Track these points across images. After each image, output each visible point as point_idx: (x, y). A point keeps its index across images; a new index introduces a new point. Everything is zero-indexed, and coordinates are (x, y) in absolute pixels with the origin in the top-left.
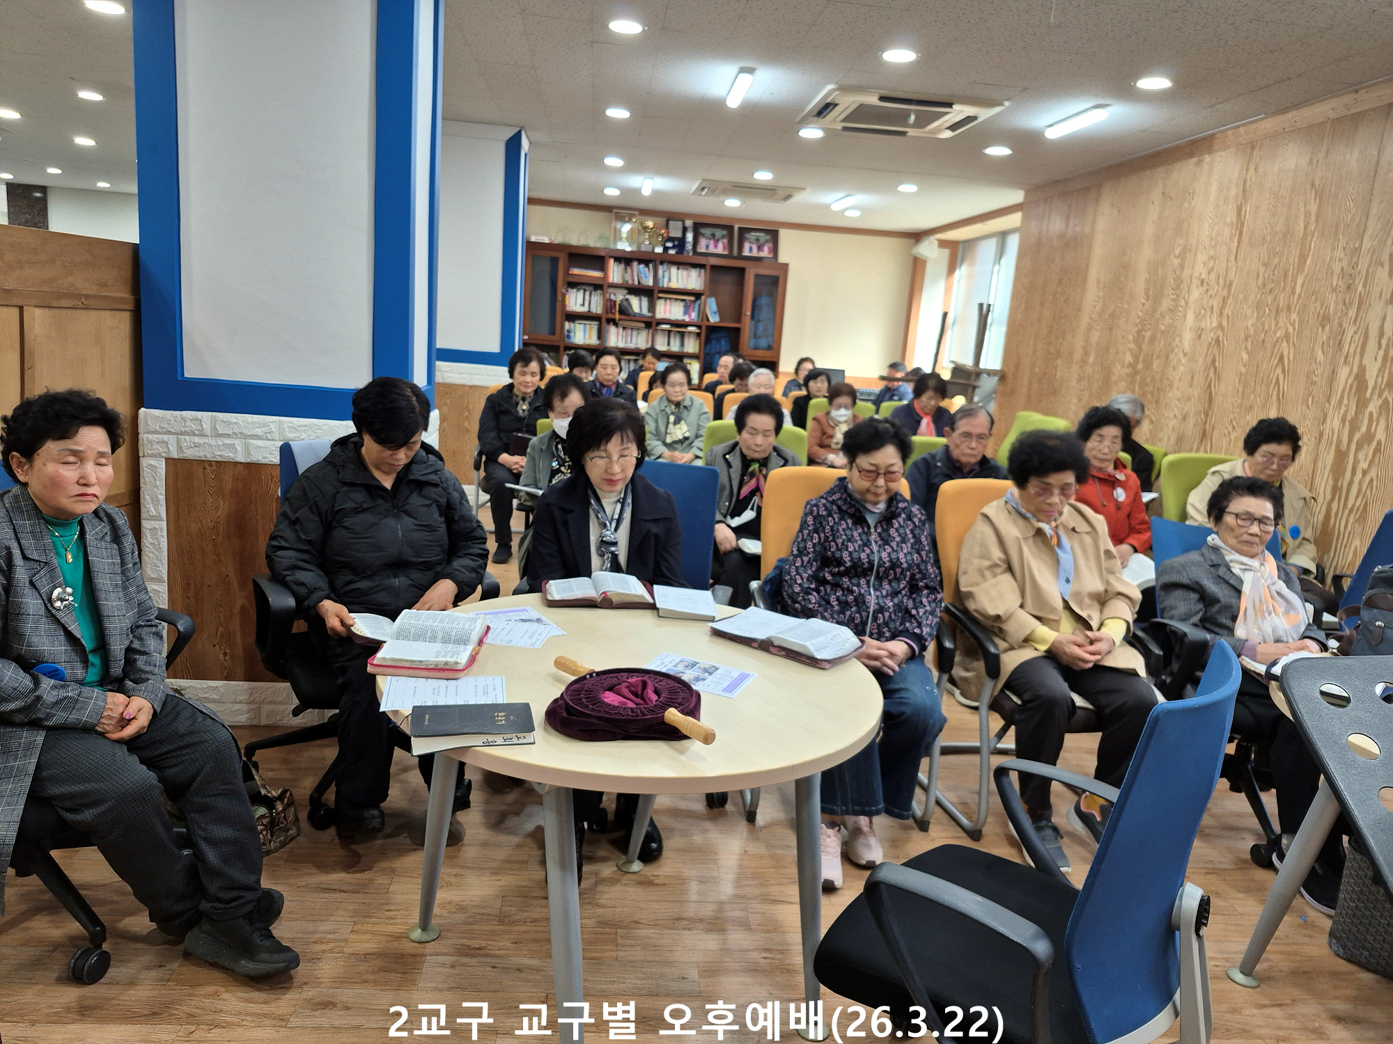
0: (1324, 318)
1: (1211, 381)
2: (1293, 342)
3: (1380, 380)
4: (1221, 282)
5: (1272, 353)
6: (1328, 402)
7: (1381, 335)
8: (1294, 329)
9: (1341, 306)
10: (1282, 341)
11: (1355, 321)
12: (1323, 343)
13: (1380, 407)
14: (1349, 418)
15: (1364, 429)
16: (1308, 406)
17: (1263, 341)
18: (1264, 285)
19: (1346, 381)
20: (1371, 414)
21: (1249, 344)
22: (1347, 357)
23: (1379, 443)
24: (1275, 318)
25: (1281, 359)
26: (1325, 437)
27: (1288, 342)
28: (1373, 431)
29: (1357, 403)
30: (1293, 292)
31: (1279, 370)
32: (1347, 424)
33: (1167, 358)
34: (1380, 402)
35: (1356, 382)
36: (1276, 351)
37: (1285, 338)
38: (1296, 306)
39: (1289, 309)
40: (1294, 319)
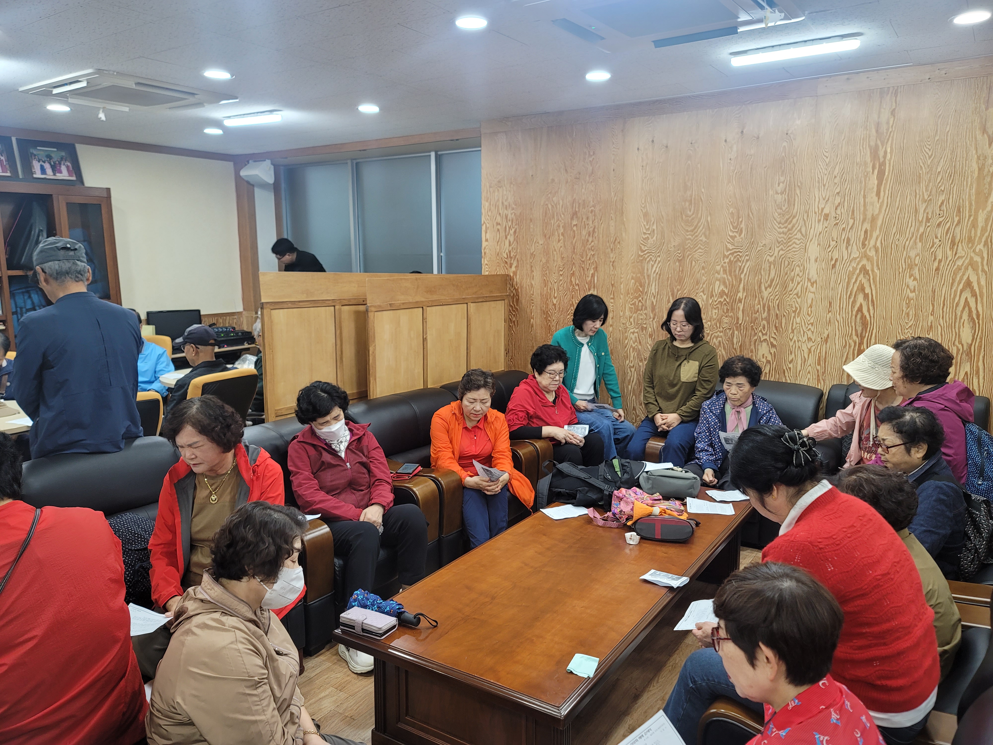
1: (861, 305)
2: (983, 270)
4: (859, 216)
5: (954, 280)
8: (983, 258)
10: (967, 269)
17: (937, 269)
18: (928, 220)
21: (916, 271)
24: (951, 248)
25: (969, 284)
27: (975, 270)
30: (974, 225)
31: (967, 294)
33: (785, 286)
36: (958, 278)
37: (970, 267)
38: (980, 238)
39: (970, 240)
40: (980, 250)
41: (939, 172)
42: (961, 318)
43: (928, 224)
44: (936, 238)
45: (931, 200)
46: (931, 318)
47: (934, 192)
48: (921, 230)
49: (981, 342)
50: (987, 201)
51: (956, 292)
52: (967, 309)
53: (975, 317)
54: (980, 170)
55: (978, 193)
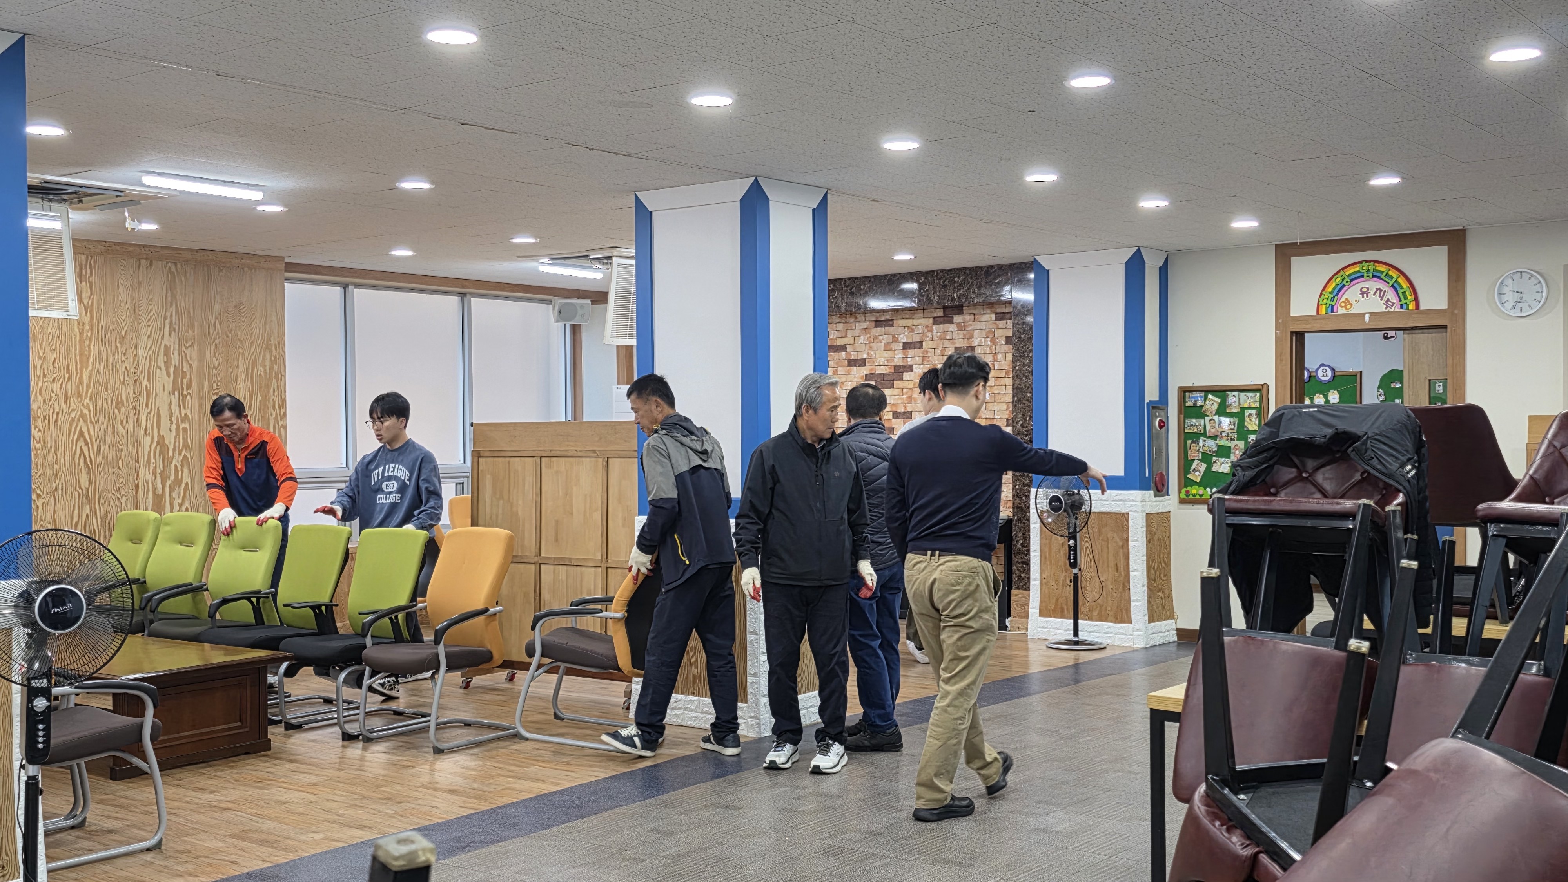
0: (118, 403)
2: (91, 422)
3: (177, 444)
5: (70, 432)
6: (138, 462)
7: (171, 416)
8: (90, 411)
9: (132, 395)
10: (79, 420)
11: (147, 406)
12: (122, 421)
13: (182, 461)
14: (158, 471)
15: (172, 477)
16: (119, 468)
17: (56, 421)
18: (44, 376)
19: (150, 447)
20: (176, 466)
22: (146, 430)
23: (187, 484)
24: (65, 402)
25: (81, 433)
26: (141, 487)
27: (85, 421)
28: (180, 477)
29: (163, 461)
30: (81, 382)
31: (81, 443)
32: (158, 475)
34: (181, 458)
35: (159, 446)
36: (73, 430)
37: (81, 419)
38: (86, 394)
39: (79, 395)
40: (87, 404)
41: (50, 333)
42: (79, 465)
43: (45, 380)
44: (53, 392)
45: (45, 357)
46: (56, 466)
47: (47, 350)
48: (40, 384)
49: (95, 485)
50: (88, 361)
51: (72, 441)
52: (82, 456)
53: (89, 463)
54: (80, 333)
55: (81, 354)
